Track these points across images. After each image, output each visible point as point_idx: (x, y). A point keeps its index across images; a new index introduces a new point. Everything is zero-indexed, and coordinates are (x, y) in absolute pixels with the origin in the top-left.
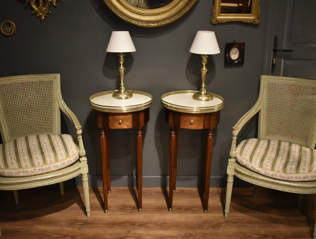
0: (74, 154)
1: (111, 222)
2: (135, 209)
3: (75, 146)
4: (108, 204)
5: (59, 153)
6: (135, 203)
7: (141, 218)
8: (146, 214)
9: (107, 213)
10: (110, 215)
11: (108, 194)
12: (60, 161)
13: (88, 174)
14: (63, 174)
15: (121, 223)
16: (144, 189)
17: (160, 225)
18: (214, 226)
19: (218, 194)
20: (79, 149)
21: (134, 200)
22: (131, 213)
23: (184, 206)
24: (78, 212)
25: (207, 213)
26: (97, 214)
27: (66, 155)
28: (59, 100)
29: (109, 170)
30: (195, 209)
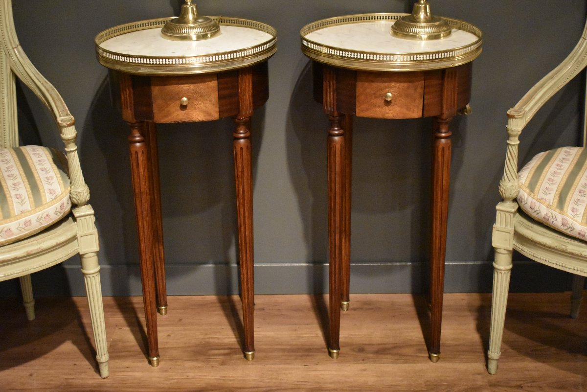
0: (56, 198)
1: (169, 388)
2: (236, 353)
3: (59, 175)
4: (159, 340)
5: (13, 196)
7: (254, 378)
8: (268, 366)
9: (158, 364)
10: (166, 371)
11: (158, 314)
12: (17, 218)
13: (98, 253)
14: (25, 254)
16: (259, 300)
19: (470, 310)
20: (71, 183)
21: (233, 329)
22: (223, 363)
23: (373, 345)
24: (75, 364)
25: (437, 361)
26: (128, 370)
27: (32, 199)
28: (10, 48)
29: (161, 248)
30: (405, 351)
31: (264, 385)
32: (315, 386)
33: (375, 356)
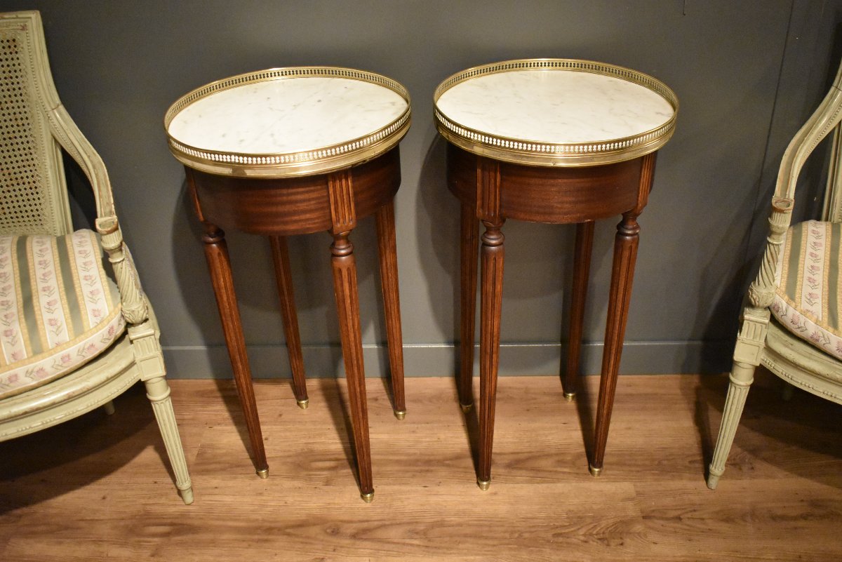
0: (101, 322)
1: (264, 520)
2: (343, 467)
3: (107, 288)
5: (46, 322)
6: (343, 443)
8: (380, 488)
10: (261, 494)
12: (51, 352)
13: (165, 377)
15: (293, 527)
17: (424, 534)
18: (607, 535)
20: (121, 298)
23: (505, 454)
26: (216, 491)
27: (71, 326)
28: (49, 109)
30: (544, 463)
31: (376, 518)
32: (436, 520)
33: (506, 471)
